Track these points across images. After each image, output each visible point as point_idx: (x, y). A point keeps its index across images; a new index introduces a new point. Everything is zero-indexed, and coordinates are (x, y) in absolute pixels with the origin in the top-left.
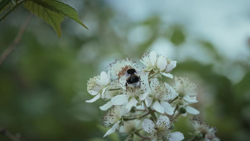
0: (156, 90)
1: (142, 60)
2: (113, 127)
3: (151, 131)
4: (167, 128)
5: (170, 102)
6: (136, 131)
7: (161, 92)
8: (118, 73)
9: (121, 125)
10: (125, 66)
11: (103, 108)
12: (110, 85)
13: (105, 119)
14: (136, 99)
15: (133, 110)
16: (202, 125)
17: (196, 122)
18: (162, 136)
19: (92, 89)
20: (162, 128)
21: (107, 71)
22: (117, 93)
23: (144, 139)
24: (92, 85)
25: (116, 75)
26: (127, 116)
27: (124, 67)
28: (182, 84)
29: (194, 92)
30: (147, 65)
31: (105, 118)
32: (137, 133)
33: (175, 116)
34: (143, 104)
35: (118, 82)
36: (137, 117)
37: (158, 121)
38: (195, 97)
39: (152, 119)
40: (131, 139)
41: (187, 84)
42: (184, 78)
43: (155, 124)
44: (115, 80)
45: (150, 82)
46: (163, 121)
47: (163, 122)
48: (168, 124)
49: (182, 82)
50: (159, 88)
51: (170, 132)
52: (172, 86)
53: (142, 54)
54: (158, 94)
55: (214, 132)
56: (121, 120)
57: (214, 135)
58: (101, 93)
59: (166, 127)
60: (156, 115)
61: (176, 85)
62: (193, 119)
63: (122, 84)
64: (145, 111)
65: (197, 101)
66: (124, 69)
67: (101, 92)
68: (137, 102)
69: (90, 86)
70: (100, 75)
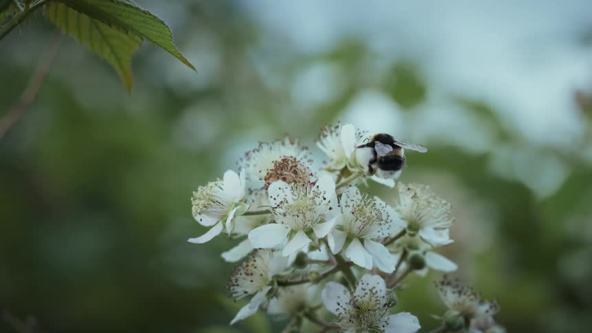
0: (353, 213)
2: (253, 300)
3: (341, 310)
4: (379, 304)
5: (388, 242)
6: (307, 310)
7: (365, 219)
8: (265, 174)
9: (272, 297)
10: (283, 158)
11: (231, 256)
12: (245, 202)
13: (234, 281)
14: (307, 233)
15: (301, 261)
16: (463, 297)
17: (449, 289)
18: (367, 321)
19: (202, 212)
20: (368, 304)
21: (240, 169)
22: (263, 222)
23: (328, 328)
24: (202, 202)
25: (260, 179)
26: (284, 276)
27: (280, 160)
28: (415, 201)
29: (443, 219)
30: (334, 156)
31: (233, 279)
32: (310, 315)
33: (398, 275)
34: (323, 247)
35: (265, 197)
36: (310, 278)
37: (359, 288)
38: (447, 230)
39: (344, 282)
40: (295, 328)
41: (426, 200)
42: (422, 186)
43: (352, 293)
44: (257, 190)
45: (339, 196)
46: (370, 287)
47: (371, 291)
48: (383, 293)
49: (415, 196)
50: (361, 210)
51: (388, 313)
52: (393, 206)
53: (322, 130)
54: (359, 223)
55: (492, 312)
56: (272, 283)
57: (490, 320)
58: (225, 221)
59: (377, 300)
60: (355, 272)
61: (402, 203)
62: (443, 283)
63: (275, 199)
64: (328, 263)
65: (452, 241)
66: (280, 164)
67: (223, 218)
68: (309, 241)
69: (198, 205)
70: (222, 178)
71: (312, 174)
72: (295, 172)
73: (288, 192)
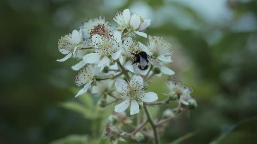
1: (116, 19)
2: (85, 86)
3: (124, 91)
4: (140, 88)
6: (109, 91)
8: (91, 31)
9: (93, 85)
10: (98, 24)
11: (75, 68)
12: (82, 44)
13: (77, 78)
14: (108, 57)
15: (106, 70)
16: (177, 86)
17: (171, 82)
18: (135, 96)
19: (63, 48)
20: (135, 88)
21: (79, 29)
22: (90, 52)
23: (118, 100)
24: (63, 43)
25: (88, 34)
26: (99, 76)
27: (97, 25)
28: (156, 43)
29: (168, 51)
30: (121, 24)
31: (76, 77)
32: (110, 94)
33: (149, 76)
34: (116, 64)
35: (91, 41)
36: (110, 77)
37: (131, 81)
38: (170, 57)
39: (125, 79)
40: (104, 99)
41: (161, 43)
42: (159, 37)
43: (128, 84)
44: (87, 39)
45: (123, 42)
46: (136, 81)
47: (136, 82)
48: (142, 84)
49: (156, 42)
50: (132, 47)
51: (144, 92)
52: (147, 45)
53: (115, 12)
55: (189, 92)
56: (93, 79)
57: (189, 96)
58: (73, 52)
59: (139, 87)
60: (130, 75)
61: (150, 44)
62: (168, 80)
63: (95, 42)
64: (118, 71)
65: (172, 61)
66: (97, 27)
67: (72, 50)
68: (110, 60)
69: (61, 45)
70: (71, 33)
71: (111, 32)
72: (104, 31)
73: (100, 39)
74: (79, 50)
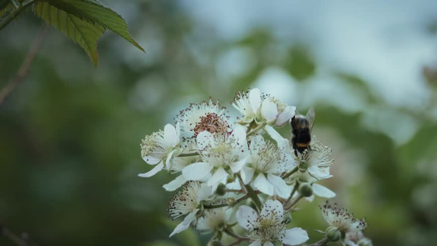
0: (259, 154)
1: (236, 104)
2: (186, 219)
3: (251, 226)
4: (278, 221)
5: (285, 176)
6: (225, 226)
7: (268, 159)
8: (195, 126)
9: (200, 217)
10: (207, 114)
11: (170, 187)
12: (180, 147)
13: (172, 205)
14: (225, 169)
15: (221, 190)
16: (340, 216)
17: (329, 211)
18: (270, 234)
19: (149, 154)
20: (270, 222)
21: (176, 123)
22: (193, 162)
23: (241, 240)
24: (149, 147)
25: (191, 130)
26: (209, 201)
27: (205, 116)
29: (326, 159)
30: (245, 113)
31: (171, 203)
32: (228, 231)
33: (292, 201)
34: (237, 180)
35: (195, 143)
36: (228, 203)
37: (263, 210)
38: (328, 168)
39: (253, 206)
40: (217, 240)
43: (258, 214)
44: (188, 138)
45: (249, 142)
46: (272, 209)
47: (272, 212)
48: (282, 214)
50: (265, 153)
51: (284, 228)
53: (236, 94)
54: (263, 162)
55: (361, 228)
56: (199, 207)
57: (360, 233)
58: (165, 161)
59: (276, 219)
60: (261, 199)
62: (325, 207)
63: (202, 144)
64: (241, 191)
65: (331, 176)
66: (205, 119)
67: (164, 159)
68: (228, 175)
69: (145, 149)
70: (163, 130)
71: (229, 126)
72: (217, 125)
73: (212, 139)
74: (175, 158)
